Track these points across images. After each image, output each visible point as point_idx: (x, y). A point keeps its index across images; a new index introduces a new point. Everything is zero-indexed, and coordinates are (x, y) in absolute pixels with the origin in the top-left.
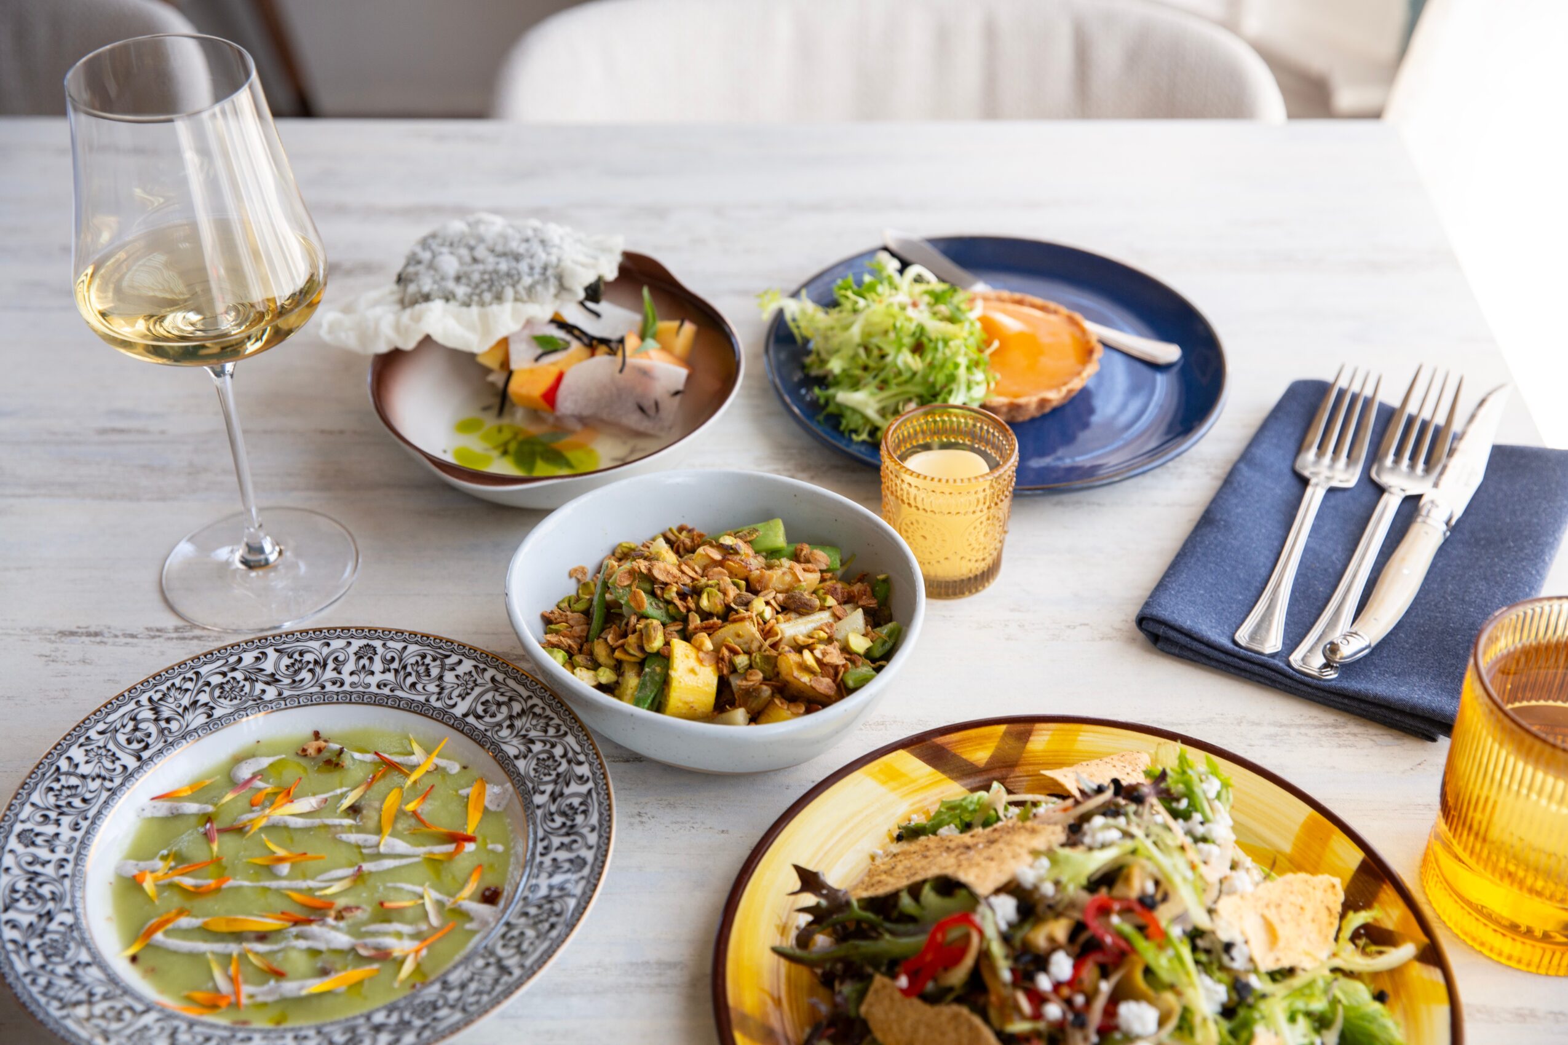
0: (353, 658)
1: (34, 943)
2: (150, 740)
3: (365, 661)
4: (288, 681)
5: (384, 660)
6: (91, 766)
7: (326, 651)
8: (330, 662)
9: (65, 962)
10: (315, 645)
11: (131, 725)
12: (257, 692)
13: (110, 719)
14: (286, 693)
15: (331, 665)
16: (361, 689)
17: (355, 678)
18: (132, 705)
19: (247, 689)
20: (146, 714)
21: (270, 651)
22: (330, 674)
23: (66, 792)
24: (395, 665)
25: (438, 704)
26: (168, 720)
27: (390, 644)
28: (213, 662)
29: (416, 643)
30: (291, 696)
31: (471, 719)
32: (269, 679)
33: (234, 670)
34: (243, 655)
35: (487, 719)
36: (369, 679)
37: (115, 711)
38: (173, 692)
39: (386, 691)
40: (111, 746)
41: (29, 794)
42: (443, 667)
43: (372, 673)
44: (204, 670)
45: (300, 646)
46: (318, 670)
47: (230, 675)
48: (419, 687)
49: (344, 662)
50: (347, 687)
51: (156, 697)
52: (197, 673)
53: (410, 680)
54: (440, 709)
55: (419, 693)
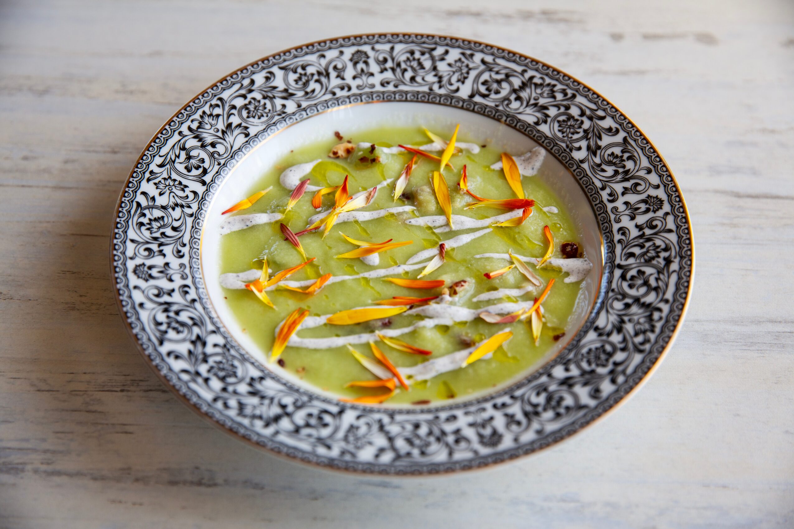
0: (350, 65)
1: (203, 369)
2: (206, 165)
3: (361, 66)
4: (301, 93)
5: (378, 62)
6: (166, 196)
7: (324, 62)
8: (331, 70)
9: (241, 380)
10: (312, 58)
11: (183, 155)
12: (279, 108)
13: (163, 151)
14: (304, 104)
15: (333, 74)
16: (367, 90)
17: (358, 82)
18: (176, 137)
19: (269, 106)
20: (192, 142)
21: (275, 69)
22: (335, 82)
23: (155, 225)
24: (389, 64)
25: (442, 91)
26: (213, 145)
27: (378, 47)
28: (230, 87)
29: (401, 42)
30: (309, 106)
31: (477, 99)
32: (284, 94)
33: (250, 91)
34: (254, 77)
35: (493, 96)
36: (371, 80)
37: (165, 144)
38: (206, 119)
39: (391, 88)
40: (174, 176)
41: (125, 232)
42: (433, 58)
43: (372, 75)
44: (225, 95)
45: (300, 61)
46: (324, 80)
47: (250, 96)
48: (419, 79)
49: (344, 69)
50: (354, 91)
51: (194, 126)
52: (221, 99)
53: (409, 75)
54: (446, 95)
55: (421, 85)
